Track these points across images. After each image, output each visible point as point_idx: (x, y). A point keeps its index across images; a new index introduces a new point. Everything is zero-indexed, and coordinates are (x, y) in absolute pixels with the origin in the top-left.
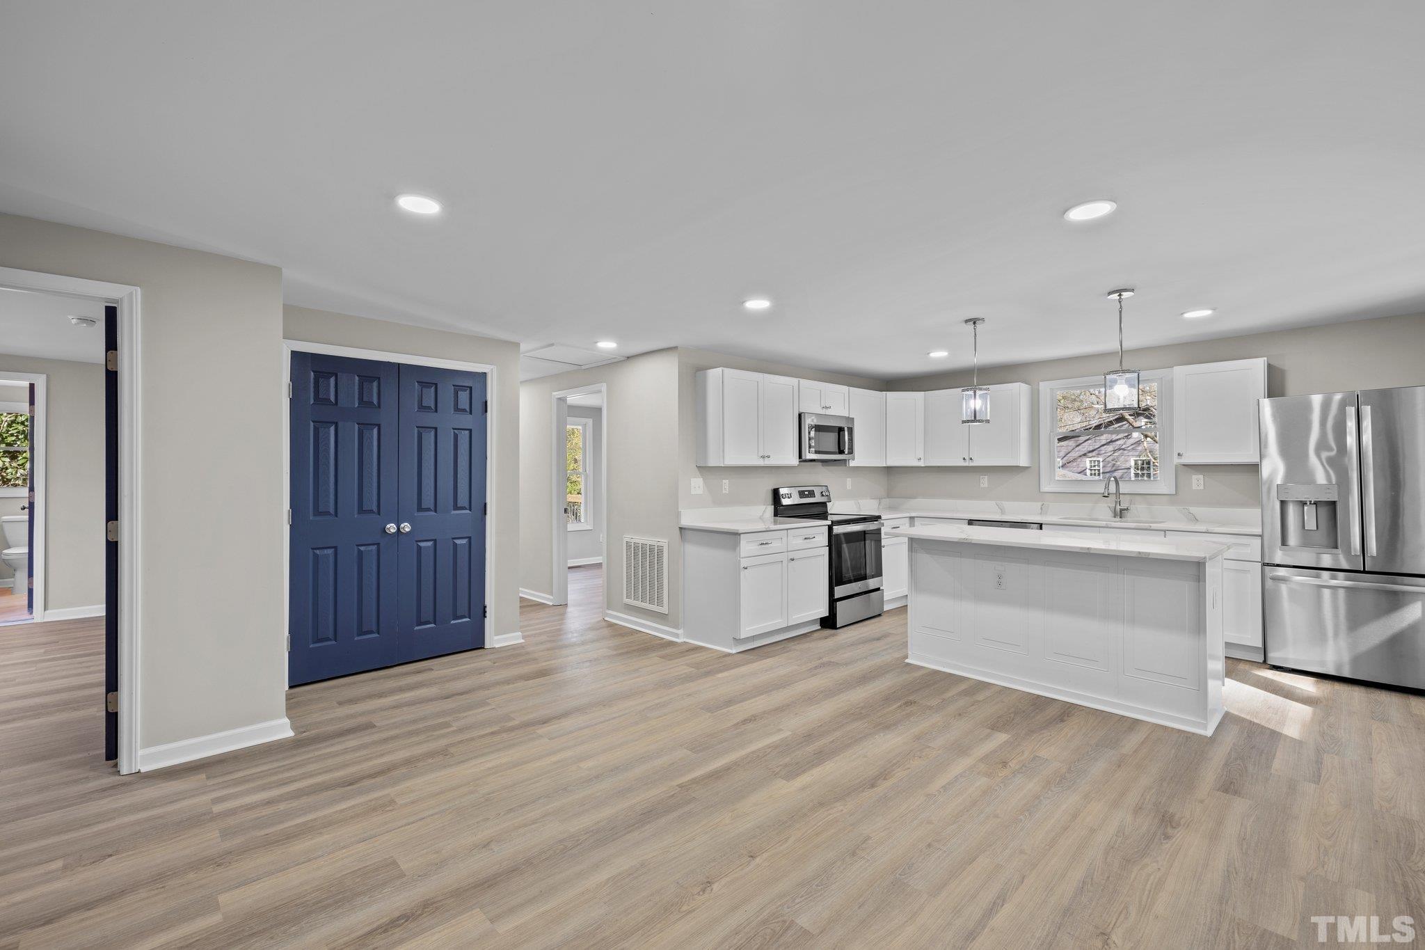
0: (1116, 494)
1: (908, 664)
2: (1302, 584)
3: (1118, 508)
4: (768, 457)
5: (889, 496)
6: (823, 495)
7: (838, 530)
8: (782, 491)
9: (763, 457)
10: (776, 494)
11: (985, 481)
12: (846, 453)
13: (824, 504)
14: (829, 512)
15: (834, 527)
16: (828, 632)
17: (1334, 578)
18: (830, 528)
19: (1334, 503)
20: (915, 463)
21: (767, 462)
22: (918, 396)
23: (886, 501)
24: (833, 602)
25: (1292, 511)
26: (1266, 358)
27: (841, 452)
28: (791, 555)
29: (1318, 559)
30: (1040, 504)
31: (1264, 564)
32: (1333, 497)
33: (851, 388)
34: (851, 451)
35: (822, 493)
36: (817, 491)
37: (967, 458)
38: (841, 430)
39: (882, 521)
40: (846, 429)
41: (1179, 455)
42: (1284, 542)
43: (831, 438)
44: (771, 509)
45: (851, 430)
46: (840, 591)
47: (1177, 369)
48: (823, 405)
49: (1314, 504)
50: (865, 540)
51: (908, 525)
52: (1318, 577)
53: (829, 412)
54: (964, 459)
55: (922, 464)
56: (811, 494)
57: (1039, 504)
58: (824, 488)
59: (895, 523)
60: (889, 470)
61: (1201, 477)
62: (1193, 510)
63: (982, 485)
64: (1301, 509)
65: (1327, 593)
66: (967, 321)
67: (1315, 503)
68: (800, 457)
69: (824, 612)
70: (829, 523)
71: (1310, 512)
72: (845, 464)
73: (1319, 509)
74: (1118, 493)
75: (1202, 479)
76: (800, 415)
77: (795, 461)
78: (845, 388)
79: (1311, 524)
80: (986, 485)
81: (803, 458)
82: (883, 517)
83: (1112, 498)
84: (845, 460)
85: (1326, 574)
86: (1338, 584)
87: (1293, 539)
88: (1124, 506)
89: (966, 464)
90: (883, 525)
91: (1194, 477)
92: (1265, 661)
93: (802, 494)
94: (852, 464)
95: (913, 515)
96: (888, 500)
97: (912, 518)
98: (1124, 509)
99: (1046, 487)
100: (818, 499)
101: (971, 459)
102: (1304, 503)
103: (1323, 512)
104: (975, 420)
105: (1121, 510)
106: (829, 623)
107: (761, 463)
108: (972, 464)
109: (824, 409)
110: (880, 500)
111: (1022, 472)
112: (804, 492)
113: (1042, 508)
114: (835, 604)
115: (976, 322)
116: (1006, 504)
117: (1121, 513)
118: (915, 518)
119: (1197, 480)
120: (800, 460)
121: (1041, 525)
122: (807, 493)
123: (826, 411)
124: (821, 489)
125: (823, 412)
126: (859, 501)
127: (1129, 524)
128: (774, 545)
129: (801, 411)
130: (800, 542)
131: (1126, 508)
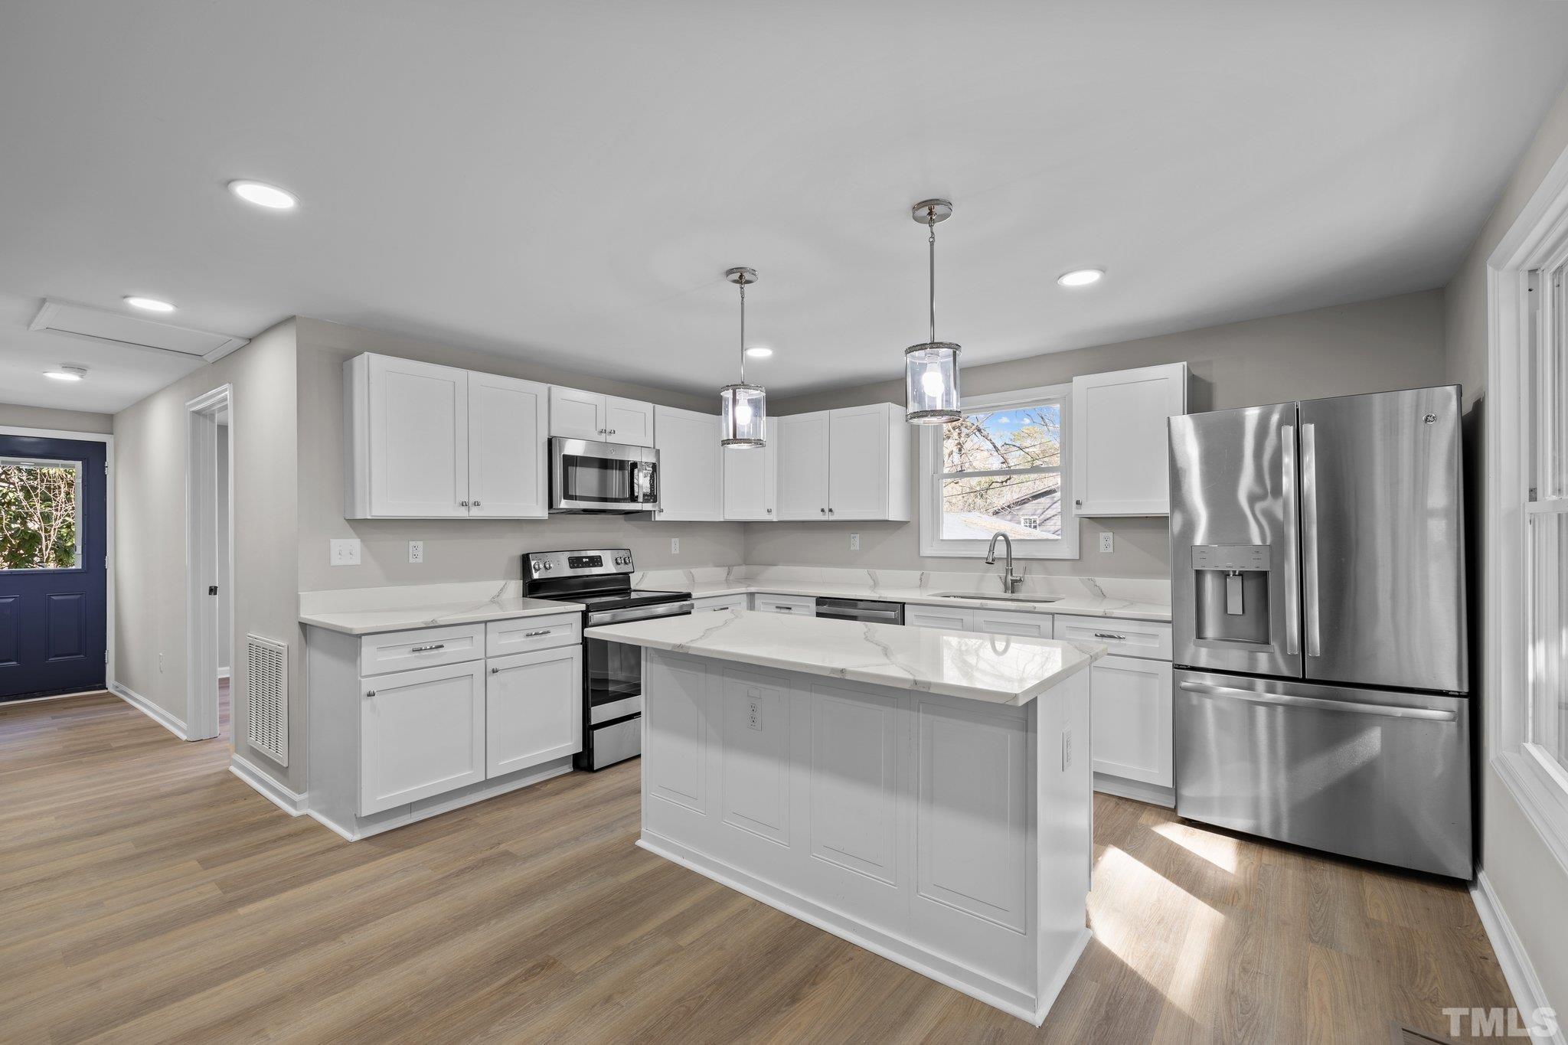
0: (1007, 558)
1: (640, 849)
2: (1229, 698)
3: (1010, 577)
4: (477, 504)
5: (746, 561)
6: (617, 563)
8: (534, 559)
9: (463, 504)
10: (526, 564)
11: (856, 541)
12: (641, 499)
13: (625, 577)
14: (633, 587)
15: (590, 614)
16: (582, 777)
17: (1271, 690)
18: (585, 616)
19: (1263, 575)
20: (764, 517)
21: (475, 513)
23: (730, 571)
24: (588, 730)
25: (1210, 584)
26: (1185, 363)
27: (635, 498)
28: (492, 664)
29: (1253, 660)
30: (920, 573)
31: (1177, 667)
32: (1264, 567)
33: (658, 407)
34: (652, 496)
35: (616, 559)
36: (607, 558)
37: (827, 510)
38: (635, 466)
39: (691, 601)
40: (641, 466)
41: (1078, 503)
42: (1200, 634)
44: (516, 586)
45: (654, 468)
46: (600, 713)
47: (1077, 380)
48: (601, 427)
49: (1239, 575)
51: (744, 604)
52: (1250, 688)
53: (611, 439)
54: (823, 510)
55: (773, 517)
56: (596, 561)
57: (918, 574)
58: (620, 553)
59: (722, 602)
60: (746, 527)
61: (1110, 535)
62: (1100, 581)
63: (853, 547)
64: (1223, 581)
65: (1261, 712)
66: (731, 272)
67: (1241, 574)
68: (551, 505)
69: (573, 744)
70: (582, 607)
71: (1235, 586)
72: (648, 517)
73: (1245, 582)
74: (1009, 559)
75: (1111, 537)
76: (550, 442)
77: (541, 512)
78: (648, 406)
79: (1235, 606)
80: (859, 547)
81: (560, 507)
82: (694, 595)
83: (1000, 566)
84: (646, 511)
85: (1260, 684)
86: (1274, 699)
87: (1211, 630)
88: (1017, 575)
89: (826, 518)
91: (1102, 535)
92: (1175, 810)
93: (575, 562)
94: (659, 517)
95: (752, 589)
96: (744, 567)
97: (752, 595)
98: (1016, 581)
99: (926, 551)
100: (608, 567)
101: (831, 510)
102: (1225, 575)
103: (1252, 585)
104: (735, 440)
105: (1013, 582)
106: (583, 762)
107: (462, 513)
108: (832, 518)
109: (604, 434)
110: (730, 567)
111: (898, 529)
112: (579, 559)
113: (921, 579)
114: (591, 732)
115: (741, 277)
116: (880, 573)
117: (1013, 586)
118: (756, 595)
119: (1105, 540)
120: (551, 511)
121: (903, 604)
122: (584, 560)
123: (608, 437)
124: (616, 554)
125: (602, 438)
126: (692, 570)
127: (1010, 603)
128: (453, 650)
129: (553, 434)
130: (517, 641)
131: (1018, 578)
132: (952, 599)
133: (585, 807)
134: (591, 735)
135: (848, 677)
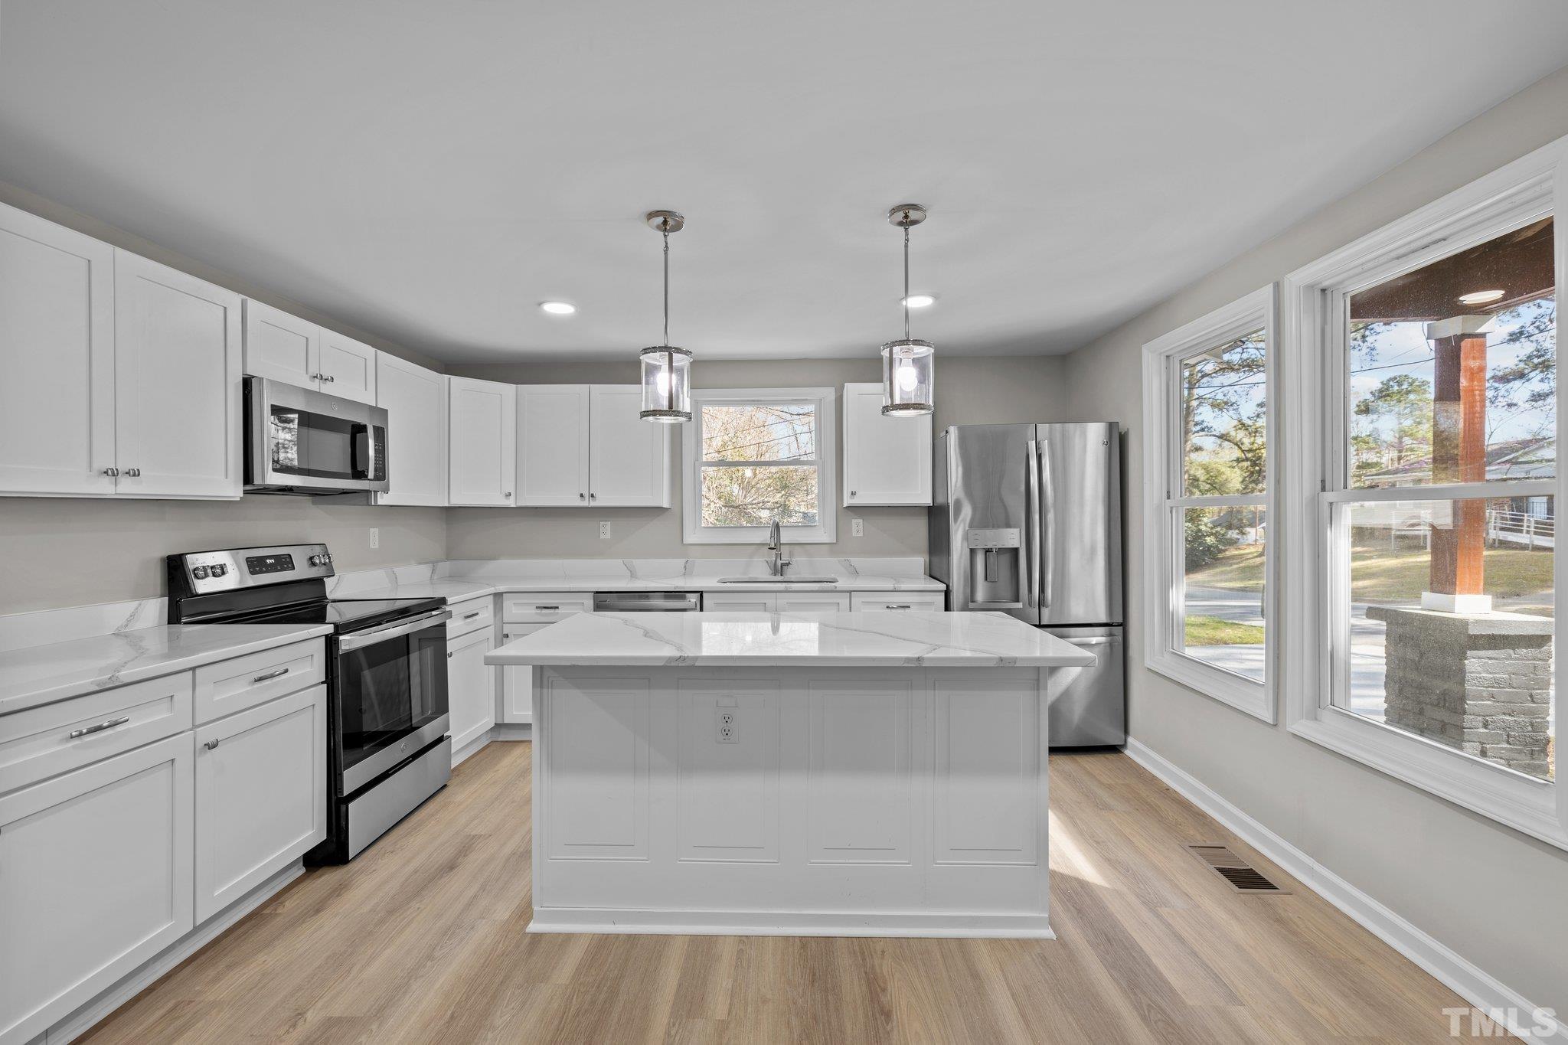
3: (779, 563)
4: (136, 474)
5: (449, 556)
7: (349, 642)
8: (194, 561)
9: (112, 475)
10: (175, 571)
11: (606, 529)
12: (371, 475)
13: (319, 582)
14: (330, 596)
15: (341, 638)
18: (331, 642)
20: (500, 501)
21: (127, 488)
22: (508, 390)
23: (445, 567)
24: (337, 805)
25: (980, 559)
27: (358, 474)
28: (206, 735)
30: (684, 560)
33: (380, 352)
34: (381, 474)
35: (311, 558)
36: (299, 557)
37: (586, 494)
38: (358, 429)
39: (448, 609)
40: (370, 431)
41: (852, 493)
42: (972, 599)
43: (336, 446)
44: (156, 607)
45: (380, 434)
46: (356, 776)
47: (849, 386)
48: (314, 372)
49: (997, 551)
50: (408, 654)
51: (491, 607)
53: (327, 389)
54: (582, 495)
55: (511, 503)
56: (285, 563)
57: (681, 562)
58: (318, 550)
59: (469, 608)
60: (451, 513)
61: (860, 521)
63: (602, 536)
64: (985, 556)
66: (651, 215)
68: (248, 478)
69: (313, 833)
70: (329, 629)
72: (368, 499)
73: (999, 556)
74: (777, 545)
75: (863, 524)
76: (247, 383)
77: (234, 490)
78: (366, 349)
80: (608, 536)
81: (257, 481)
82: (450, 600)
83: (771, 551)
84: (368, 492)
87: (980, 595)
88: (785, 559)
89: (585, 503)
90: (450, 615)
93: (256, 565)
94: (383, 500)
95: (501, 588)
96: (448, 564)
97: (498, 596)
98: (784, 564)
99: (690, 538)
100: (301, 571)
101: (592, 496)
102: (987, 552)
103: (1005, 561)
105: (782, 565)
106: (328, 855)
107: (105, 488)
108: (593, 504)
109: (317, 380)
110: (434, 563)
111: (658, 516)
112: (261, 560)
113: (685, 567)
114: (343, 808)
115: (668, 221)
116: (638, 563)
117: (779, 569)
118: (504, 595)
119: (857, 525)
120: (248, 487)
121: (701, 593)
122: (268, 561)
123: (322, 385)
124: (308, 552)
125: (315, 386)
126: (395, 570)
127: (779, 584)
128: (142, 723)
129: (250, 372)
130: (240, 692)
131: (787, 562)
132: (728, 584)
133: (391, 912)
134: (343, 814)
135: (925, 664)
